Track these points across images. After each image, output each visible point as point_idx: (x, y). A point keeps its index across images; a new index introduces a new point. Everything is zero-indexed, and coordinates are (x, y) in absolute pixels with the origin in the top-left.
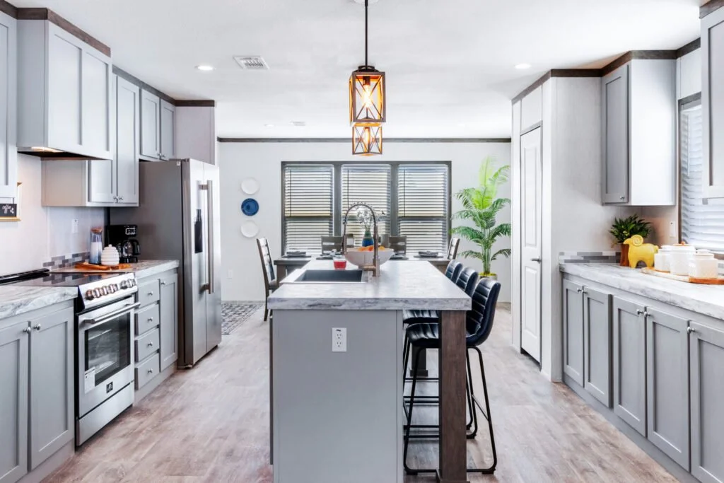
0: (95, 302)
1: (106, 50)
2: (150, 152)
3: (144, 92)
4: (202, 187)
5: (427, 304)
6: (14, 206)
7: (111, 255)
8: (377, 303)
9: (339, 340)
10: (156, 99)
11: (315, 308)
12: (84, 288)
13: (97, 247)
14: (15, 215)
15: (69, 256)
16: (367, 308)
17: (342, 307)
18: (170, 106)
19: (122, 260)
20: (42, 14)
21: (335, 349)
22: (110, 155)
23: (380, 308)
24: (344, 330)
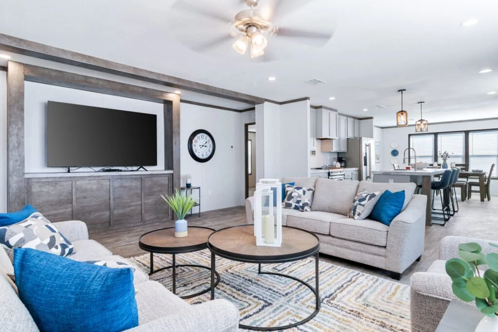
0: (333, 174)
1: (336, 111)
2: (350, 136)
3: (349, 118)
4: (366, 146)
6: (315, 151)
7: (338, 165)
8: (401, 173)
10: (353, 119)
11: (384, 174)
12: (330, 171)
13: (335, 163)
15: (328, 165)
16: (399, 174)
17: (392, 174)
18: (358, 121)
19: (341, 167)
20: (321, 107)
22: (337, 138)
24: (392, 180)
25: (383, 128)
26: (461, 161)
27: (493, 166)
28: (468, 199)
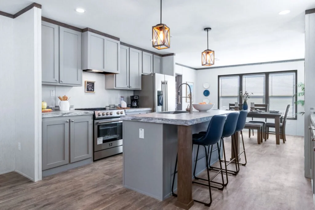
0: (102, 117)
1: (118, 39)
2: (147, 72)
3: (144, 52)
5: (170, 121)
8: (152, 120)
9: (142, 134)
10: (151, 54)
11: (133, 120)
13: (122, 102)
14: (93, 91)
16: (149, 122)
17: (142, 120)
20: (87, 30)
21: (140, 137)
23: (153, 122)
24: (143, 130)
25: (196, 69)
26: (261, 102)
27: (288, 106)
28: (265, 140)
